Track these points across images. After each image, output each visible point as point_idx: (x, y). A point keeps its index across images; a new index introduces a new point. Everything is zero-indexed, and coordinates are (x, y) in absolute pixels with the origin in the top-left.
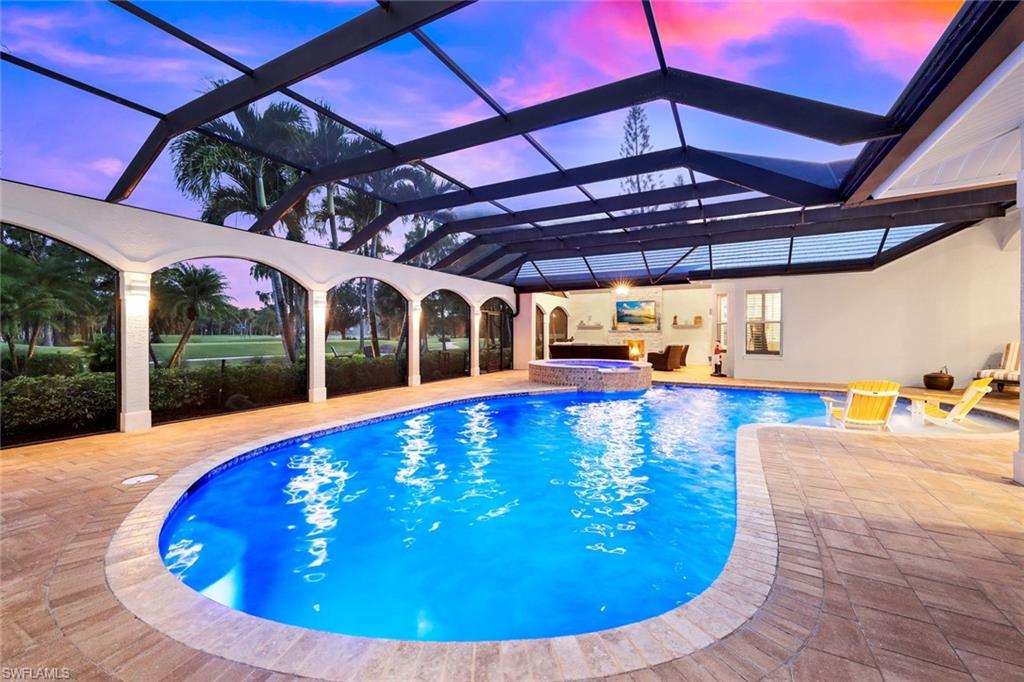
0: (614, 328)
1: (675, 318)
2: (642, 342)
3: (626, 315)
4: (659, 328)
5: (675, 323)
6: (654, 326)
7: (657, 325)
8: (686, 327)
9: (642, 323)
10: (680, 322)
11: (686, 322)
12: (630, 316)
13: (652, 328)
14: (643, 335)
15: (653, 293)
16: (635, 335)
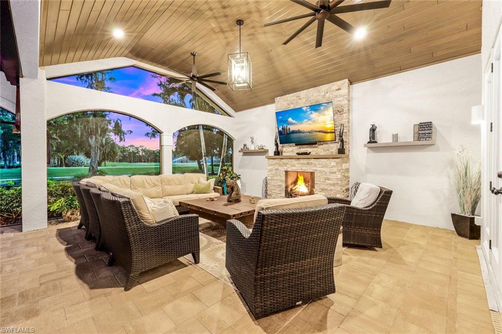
0: (277, 153)
1: (373, 130)
2: (312, 174)
3: (293, 132)
4: (341, 151)
5: (372, 140)
6: (334, 148)
7: (338, 146)
8: (396, 146)
9: (312, 143)
10: (384, 138)
11: (395, 137)
12: (299, 132)
13: (330, 150)
14: (312, 163)
15: (333, 91)
16: (300, 164)
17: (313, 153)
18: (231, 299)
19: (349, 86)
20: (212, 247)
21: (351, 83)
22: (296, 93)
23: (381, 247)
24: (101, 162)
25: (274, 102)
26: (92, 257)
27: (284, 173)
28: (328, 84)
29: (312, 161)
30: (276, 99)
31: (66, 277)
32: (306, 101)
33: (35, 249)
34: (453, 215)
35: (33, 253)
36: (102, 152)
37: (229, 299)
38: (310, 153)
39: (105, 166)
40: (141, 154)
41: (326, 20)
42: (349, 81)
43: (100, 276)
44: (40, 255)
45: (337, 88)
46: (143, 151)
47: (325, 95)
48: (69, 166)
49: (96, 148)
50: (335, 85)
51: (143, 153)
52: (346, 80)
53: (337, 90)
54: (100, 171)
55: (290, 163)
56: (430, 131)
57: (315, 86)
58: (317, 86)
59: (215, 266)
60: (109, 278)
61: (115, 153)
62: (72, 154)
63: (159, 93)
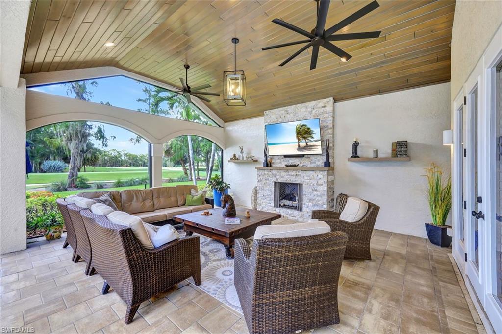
0: (266, 164)
2: (300, 185)
4: (327, 164)
6: (321, 161)
7: (324, 159)
11: (376, 153)
13: (316, 163)
14: (300, 175)
15: (319, 108)
16: (289, 175)
17: (301, 165)
18: (239, 326)
19: (333, 104)
20: (210, 265)
21: (335, 101)
22: (284, 108)
23: (371, 260)
24: (81, 167)
25: (263, 115)
26: (82, 283)
27: (273, 183)
28: (315, 101)
29: (301, 173)
30: (265, 112)
31: (54, 312)
32: (294, 115)
33: (15, 277)
34: (427, 225)
35: (13, 282)
36: (83, 158)
37: (237, 327)
38: (298, 165)
39: (85, 171)
40: (123, 158)
41: (320, 47)
42: (334, 99)
43: (94, 307)
44: (21, 285)
45: (323, 105)
46: (126, 155)
47: (312, 111)
48: (45, 172)
49: (76, 154)
50: (321, 103)
51: (126, 158)
52: (332, 99)
53: (322, 107)
54: (81, 177)
55: (278, 174)
56: (406, 149)
57: (302, 103)
58: (305, 102)
59: (217, 288)
60: (106, 309)
61: (96, 158)
62: (48, 158)
63: (144, 99)
